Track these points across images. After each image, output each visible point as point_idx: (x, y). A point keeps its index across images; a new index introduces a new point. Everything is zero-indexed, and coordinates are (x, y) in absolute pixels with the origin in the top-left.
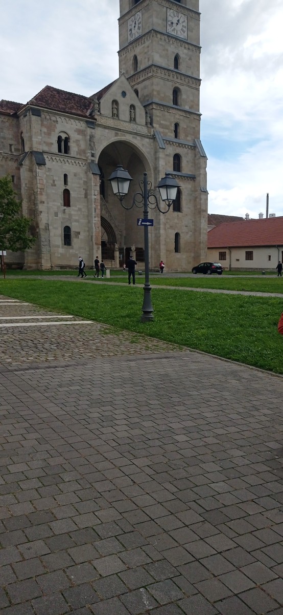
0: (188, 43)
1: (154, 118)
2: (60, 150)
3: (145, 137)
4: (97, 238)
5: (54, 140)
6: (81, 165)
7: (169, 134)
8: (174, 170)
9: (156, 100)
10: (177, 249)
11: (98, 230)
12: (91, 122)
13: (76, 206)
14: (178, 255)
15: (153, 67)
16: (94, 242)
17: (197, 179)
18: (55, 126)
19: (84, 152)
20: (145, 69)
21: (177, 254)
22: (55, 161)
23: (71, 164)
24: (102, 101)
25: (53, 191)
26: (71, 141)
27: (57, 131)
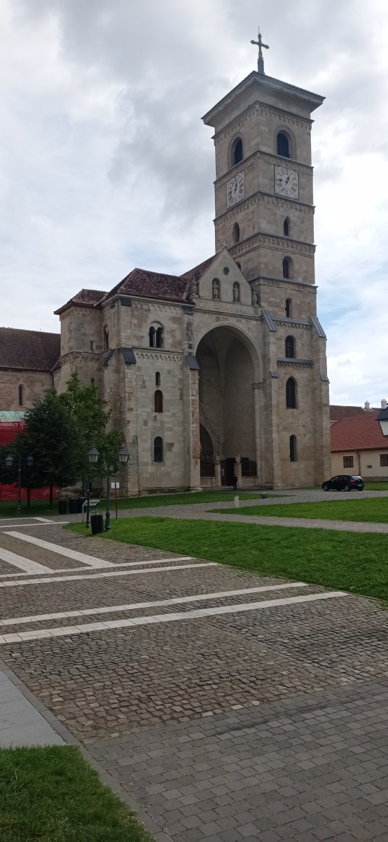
0: (300, 204)
1: (261, 295)
2: (151, 345)
3: (251, 319)
4: (195, 450)
5: (146, 332)
6: (177, 360)
7: (279, 313)
8: (287, 356)
9: (263, 274)
10: (293, 457)
11: (196, 440)
12: (189, 307)
13: (169, 411)
14: (295, 465)
15: (260, 236)
16: (191, 454)
17: (315, 365)
18: (147, 315)
19: (180, 343)
20: (249, 239)
21: (293, 463)
22: (146, 357)
23: (164, 359)
24: (201, 282)
25: (143, 395)
26: (165, 332)
27: (149, 321)
